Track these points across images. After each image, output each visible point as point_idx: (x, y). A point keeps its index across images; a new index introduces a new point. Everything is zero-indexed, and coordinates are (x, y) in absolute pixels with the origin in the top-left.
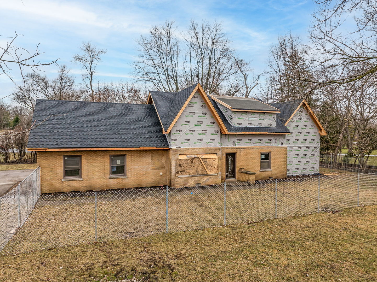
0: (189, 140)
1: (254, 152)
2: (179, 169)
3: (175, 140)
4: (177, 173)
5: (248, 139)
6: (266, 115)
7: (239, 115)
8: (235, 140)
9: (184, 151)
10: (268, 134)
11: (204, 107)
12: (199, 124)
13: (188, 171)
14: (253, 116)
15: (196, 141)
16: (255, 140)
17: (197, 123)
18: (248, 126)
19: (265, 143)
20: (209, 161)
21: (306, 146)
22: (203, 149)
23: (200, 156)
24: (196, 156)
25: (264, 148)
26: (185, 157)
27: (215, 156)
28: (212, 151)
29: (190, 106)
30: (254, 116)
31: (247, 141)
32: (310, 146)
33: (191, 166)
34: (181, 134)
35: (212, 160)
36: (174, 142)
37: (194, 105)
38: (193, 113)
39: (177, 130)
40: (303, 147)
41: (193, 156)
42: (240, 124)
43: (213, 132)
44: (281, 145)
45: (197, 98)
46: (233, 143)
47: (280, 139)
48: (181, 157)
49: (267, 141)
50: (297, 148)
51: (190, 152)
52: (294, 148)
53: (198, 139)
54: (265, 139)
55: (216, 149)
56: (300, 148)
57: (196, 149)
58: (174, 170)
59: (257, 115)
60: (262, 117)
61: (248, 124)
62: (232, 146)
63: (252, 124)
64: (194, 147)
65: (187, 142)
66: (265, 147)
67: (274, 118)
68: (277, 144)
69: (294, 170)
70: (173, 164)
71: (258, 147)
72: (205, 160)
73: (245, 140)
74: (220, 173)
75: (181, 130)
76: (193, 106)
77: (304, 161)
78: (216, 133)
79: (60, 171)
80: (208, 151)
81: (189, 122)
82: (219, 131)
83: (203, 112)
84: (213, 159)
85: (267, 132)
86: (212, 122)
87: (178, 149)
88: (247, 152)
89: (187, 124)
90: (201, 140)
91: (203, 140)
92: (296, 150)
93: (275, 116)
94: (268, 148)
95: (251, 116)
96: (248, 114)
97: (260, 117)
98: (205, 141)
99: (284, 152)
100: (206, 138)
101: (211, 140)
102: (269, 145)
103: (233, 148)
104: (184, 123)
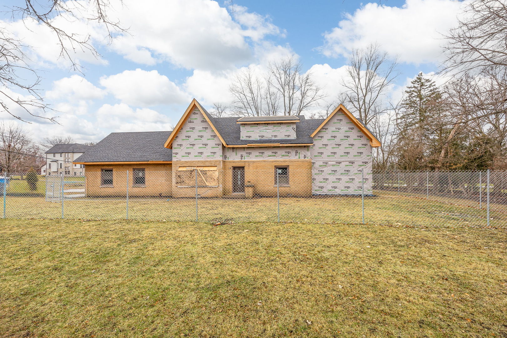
0: (189, 153)
1: (265, 166)
2: (179, 179)
3: (177, 154)
4: (177, 183)
5: (259, 153)
6: (282, 126)
7: (248, 128)
8: (244, 153)
9: (183, 163)
10: (281, 145)
11: (204, 122)
12: (199, 138)
13: (187, 181)
14: (264, 128)
15: (197, 154)
16: (268, 153)
17: (197, 138)
18: (258, 138)
19: (281, 156)
20: (209, 173)
21: (349, 160)
22: (202, 162)
23: (198, 168)
24: (195, 168)
25: (278, 162)
26: (184, 169)
27: (215, 168)
28: (212, 164)
29: (190, 122)
30: (266, 128)
31: (258, 154)
32: (355, 160)
33: (190, 177)
34: (182, 148)
35: (211, 172)
36: (175, 155)
37: (195, 121)
38: (193, 128)
39: (178, 145)
40: (343, 162)
41: (193, 168)
42: (249, 137)
43: (214, 146)
44: (303, 158)
45: (198, 114)
46: (242, 156)
47: (302, 152)
48: (180, 169)
49: (284, 154)
50: (334, 163)
51: (189, 164)
52: (329, 163)
53: (198, 153)
54: (281, 152)
55: (216, 161)
56: (340, 163)
57: (195, 162)
58: (174, 181)
59: (270, 127)
60: (277, 128)
61: (259, 136)
62: (240, 160)
63: (264, 136)
64: (193, 160)
65: (188, 155)
66: (281, 161)
67: (293, 129)
68: (297, 157)
69: (331, 188)
70: (174, 175)
71: (272, 161)
72: (204, 173)
73: (255, 153)
74: (221, 186)
75: (182, 145)
76: (193, 122)
77: (345, 178)
78: (218, 146)
79: (99, 180)
80: (207, 164)
81: (189, 137)
82: (220, 144)
83: (203, 127)
84: (213, 172)
85: (279, 144)
86: (213, 136)
87: (178, 162)
88: (257, 166)
89: (188, 138)
90: (201, 153)
91: (203, 153)
92: (333, 165)
93: (295, 126)
94: (284, 161)
95: (262, 128)
96: (259, 126)
97: (275, 129)
98: (205, 154)
99: (308, 166)
100: (207, 152)
101: (211, 153)
102: (286, 159)
103: (240, 162)
104: (184, 138)
